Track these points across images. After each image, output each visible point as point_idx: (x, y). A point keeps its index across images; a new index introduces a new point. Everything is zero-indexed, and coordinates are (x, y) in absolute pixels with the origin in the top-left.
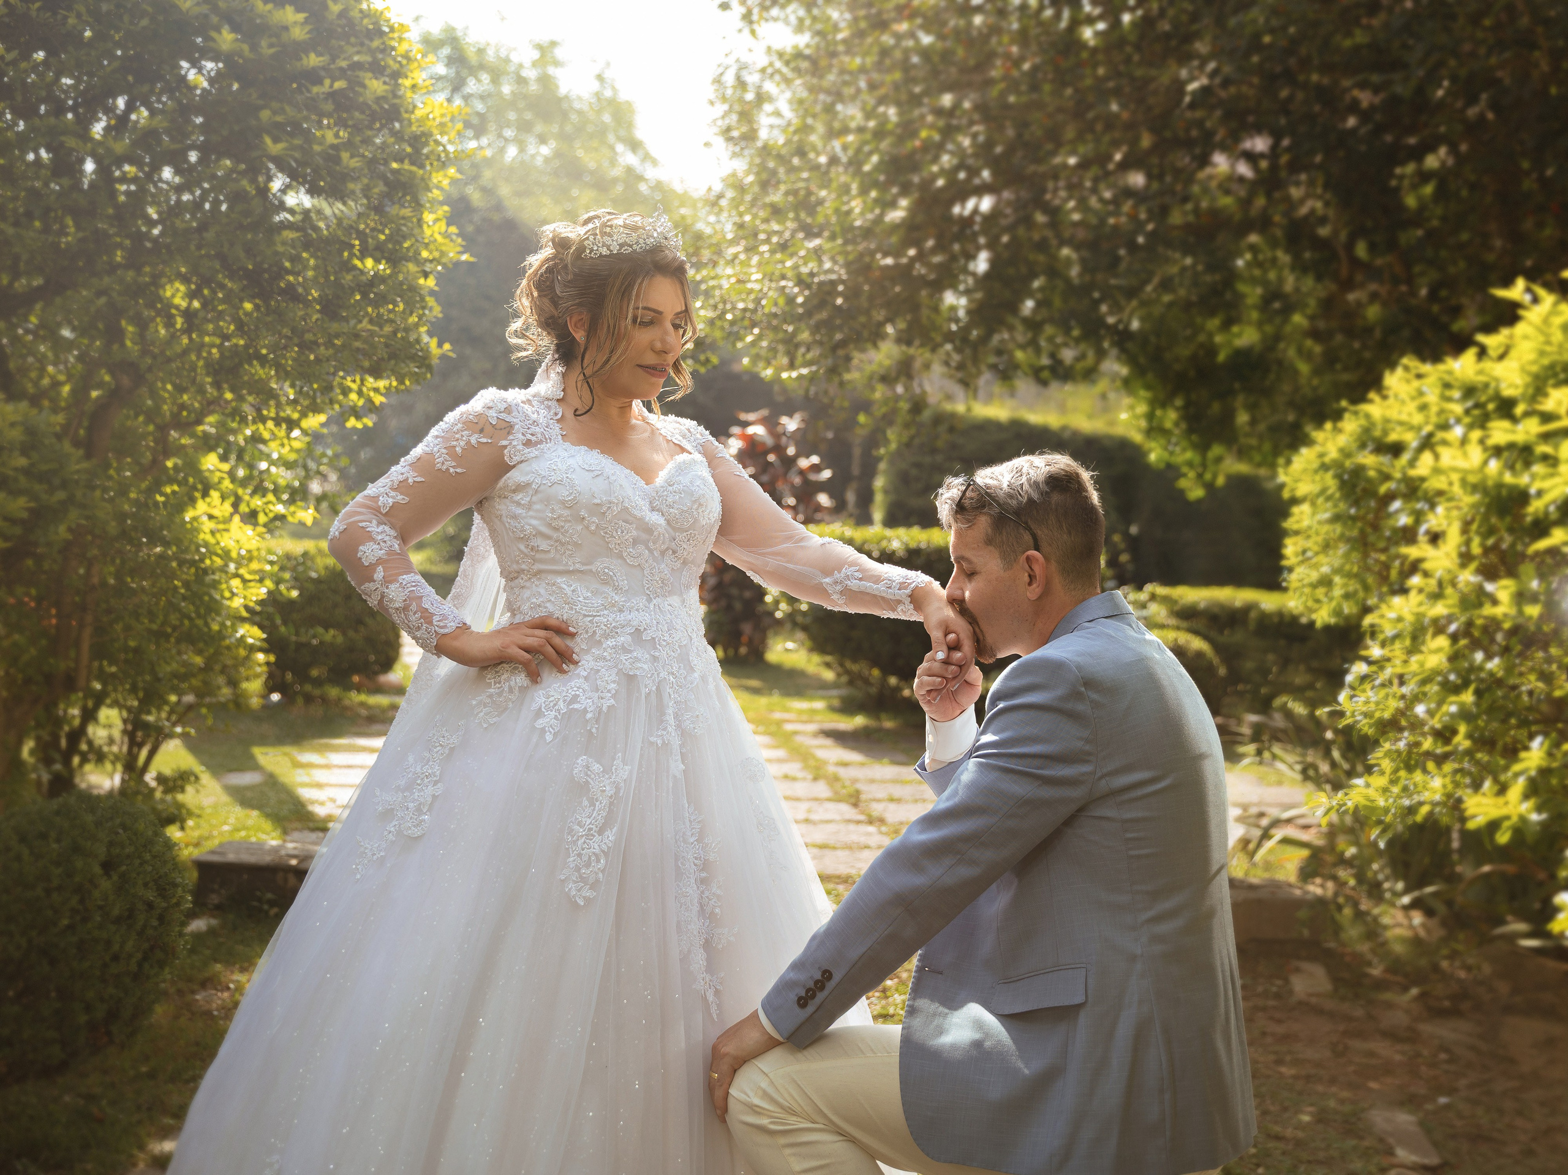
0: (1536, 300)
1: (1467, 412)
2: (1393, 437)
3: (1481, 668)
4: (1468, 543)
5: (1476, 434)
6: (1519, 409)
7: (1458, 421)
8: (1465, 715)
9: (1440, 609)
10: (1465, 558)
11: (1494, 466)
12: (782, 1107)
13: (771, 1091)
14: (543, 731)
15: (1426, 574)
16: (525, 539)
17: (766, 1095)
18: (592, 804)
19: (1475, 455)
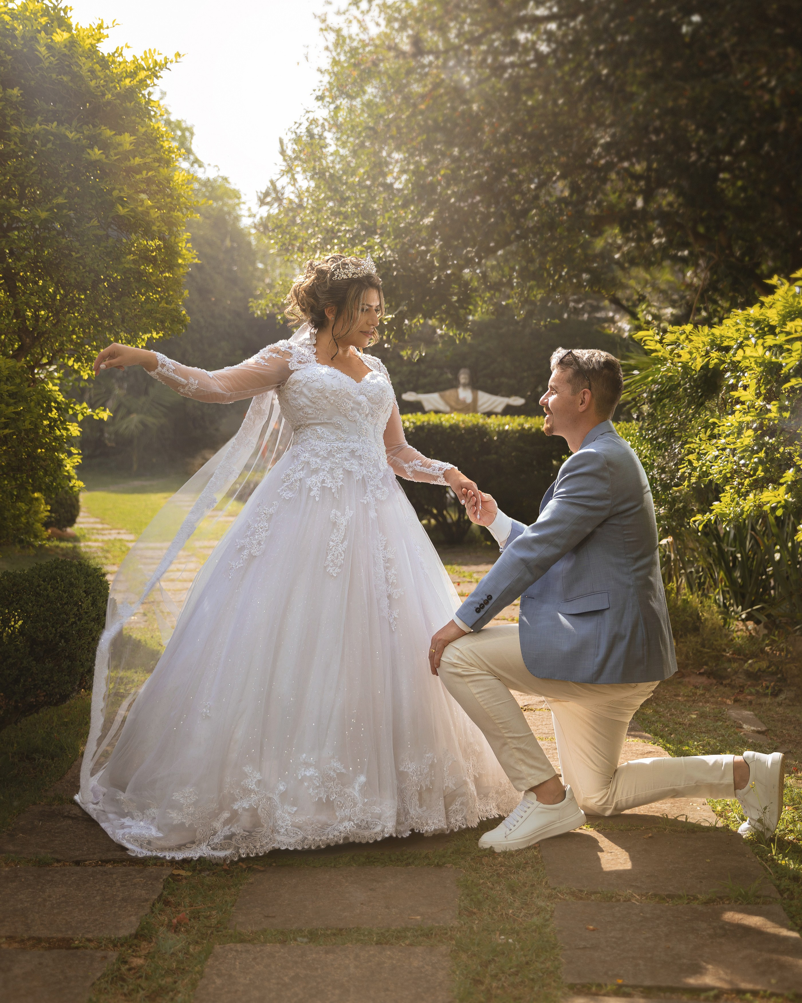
0: (782, 284)
1: (757, 331)
2: (725, 344)
3: (768, 443)
4: (759, 387)
5: (760, 341)
6: (777, 330)
7: (753, 336)
8: (761, 461)
9: (749, 418)
10: (758, 395)
11: (768, 354)
12: (467, 663)
13: (461, 656)
14: (314, 497)
15: (743, 403)
16: (302, 409)
17: (459, 658)
18: (338, 531)
19: (760, 351)
